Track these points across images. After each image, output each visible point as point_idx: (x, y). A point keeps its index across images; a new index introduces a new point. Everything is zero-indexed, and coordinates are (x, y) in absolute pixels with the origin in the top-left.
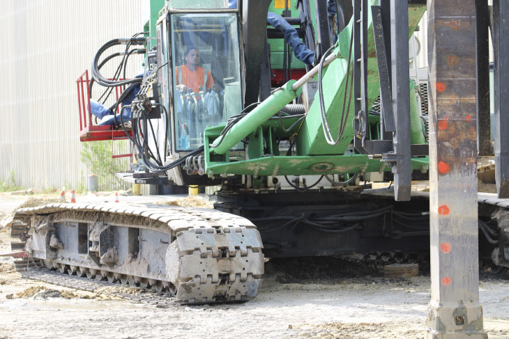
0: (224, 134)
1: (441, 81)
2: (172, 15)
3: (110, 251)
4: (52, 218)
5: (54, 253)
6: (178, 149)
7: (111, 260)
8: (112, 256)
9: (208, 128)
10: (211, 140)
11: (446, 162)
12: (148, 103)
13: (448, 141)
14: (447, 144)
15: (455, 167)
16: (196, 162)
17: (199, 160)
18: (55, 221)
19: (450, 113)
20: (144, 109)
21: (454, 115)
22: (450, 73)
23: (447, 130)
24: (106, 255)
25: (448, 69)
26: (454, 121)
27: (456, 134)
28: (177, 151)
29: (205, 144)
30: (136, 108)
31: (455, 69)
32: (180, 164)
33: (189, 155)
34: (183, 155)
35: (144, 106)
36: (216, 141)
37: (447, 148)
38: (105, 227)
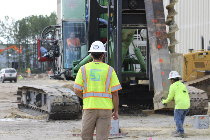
0: (78, 64)
1: (156, 19)
2: (64, 22)
3: (39, 102)
4: (28, 90)
5: (28, 102)
6: (64, 68)
7: (39, 105)
8: (40, 103)
9: (74, 61)
10: (75, 65)
11: (160, 45)
12: (55, 52)
13: (160, 38)
14: (160, 39)
15: (163, 47)
16: (70, 73)
17: (71, 72)
18: (29, 91)
19: (159, 29)
20: (53, 54)
21: (161, 30)
22: (158, 17)
23: (159, 35)
24: (38, 103)
25: (157, 15)
26: (161, 32)
27: (161, 36)
28: (64, 69)
29: (73, 66)
30: (51, 53)
31: (159, 15)
32: (65, 73)
33: (68, 70)
34: (66, 70)
35: (53, 53)
36: (76, 66)
37: (160, 40)
38: (38, 93)
